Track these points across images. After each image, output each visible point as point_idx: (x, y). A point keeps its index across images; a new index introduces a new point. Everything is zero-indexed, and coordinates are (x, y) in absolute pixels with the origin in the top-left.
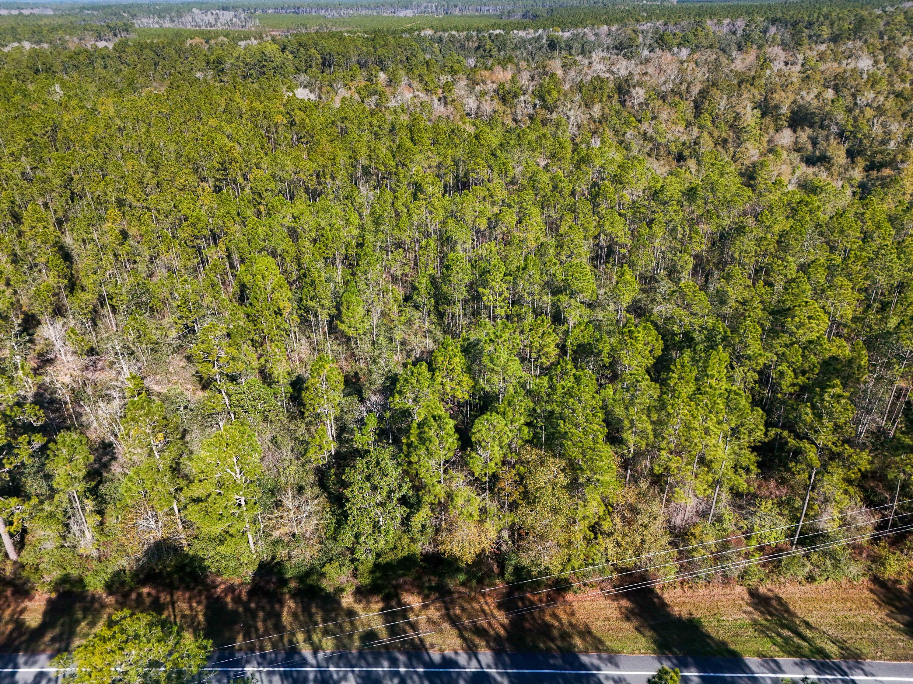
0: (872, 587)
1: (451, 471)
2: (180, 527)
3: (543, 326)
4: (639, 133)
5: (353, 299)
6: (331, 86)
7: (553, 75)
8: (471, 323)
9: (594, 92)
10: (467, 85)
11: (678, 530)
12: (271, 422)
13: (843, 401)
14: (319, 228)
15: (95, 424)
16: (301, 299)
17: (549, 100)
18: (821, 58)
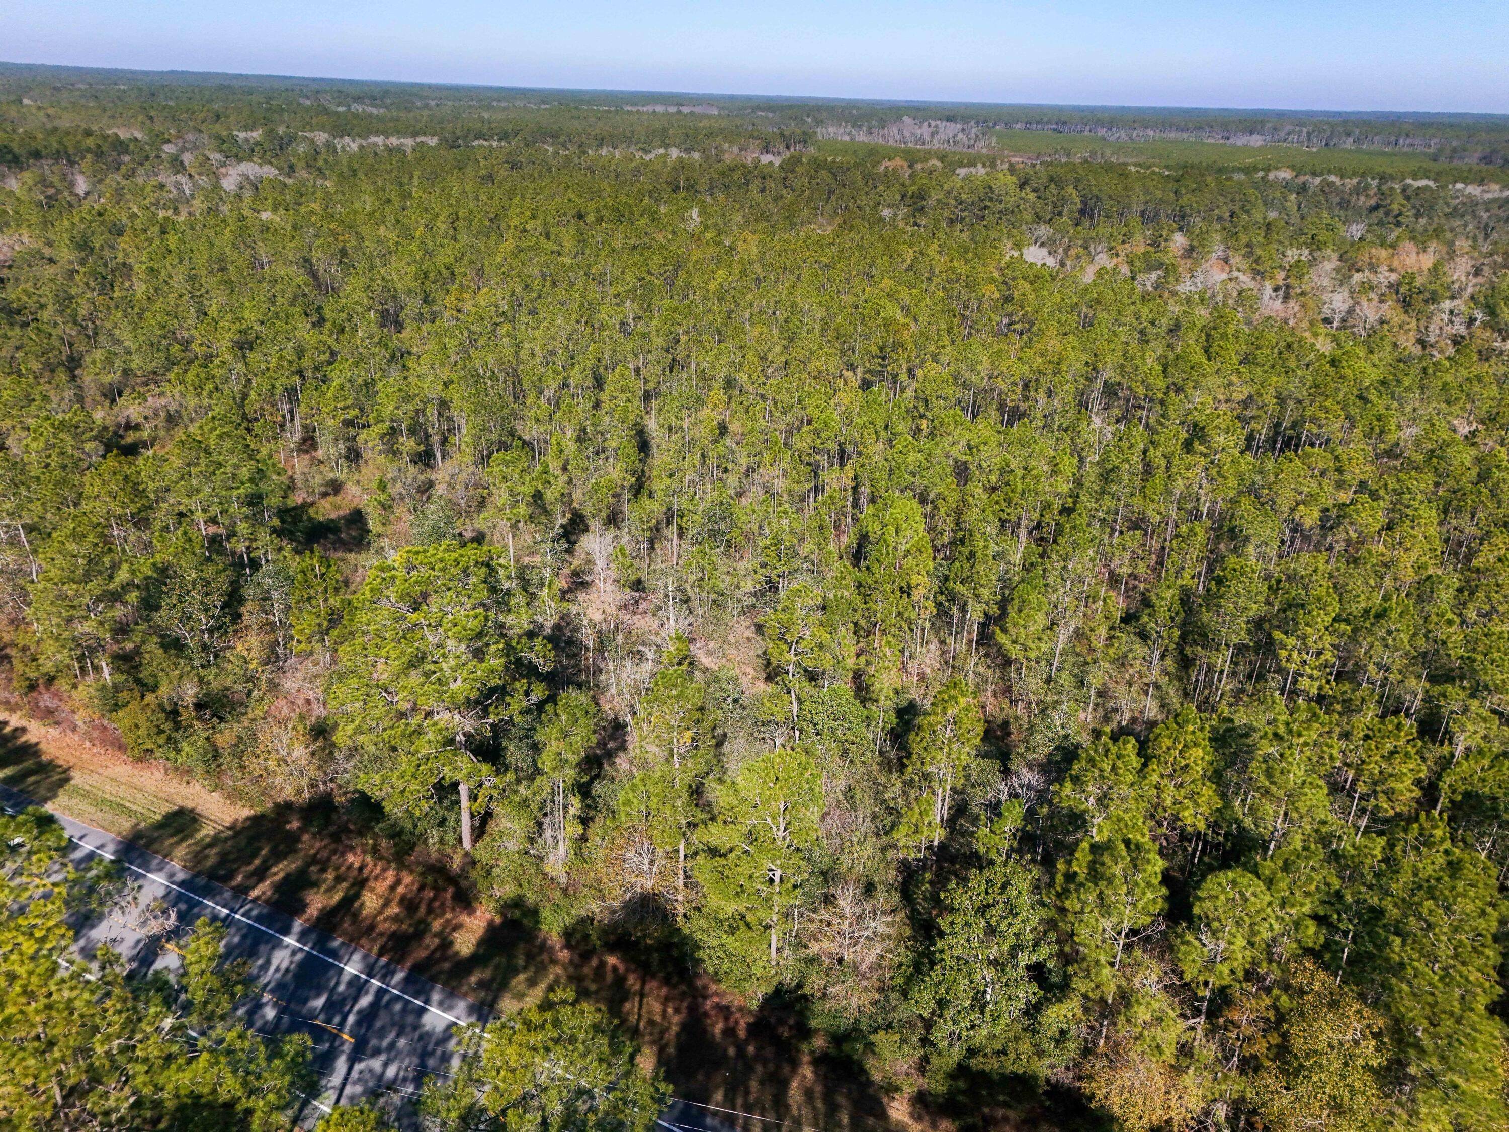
1: (1138, 953)
2: (680, 883)
3: (1398, 738)
5: (1033, 597)
6: (1086, 248)
8: (1242, 691)
10: (1337, 270)
12: (851, 762)
14: (1006, 471)
15: (613, 690)
16: (946, 578)
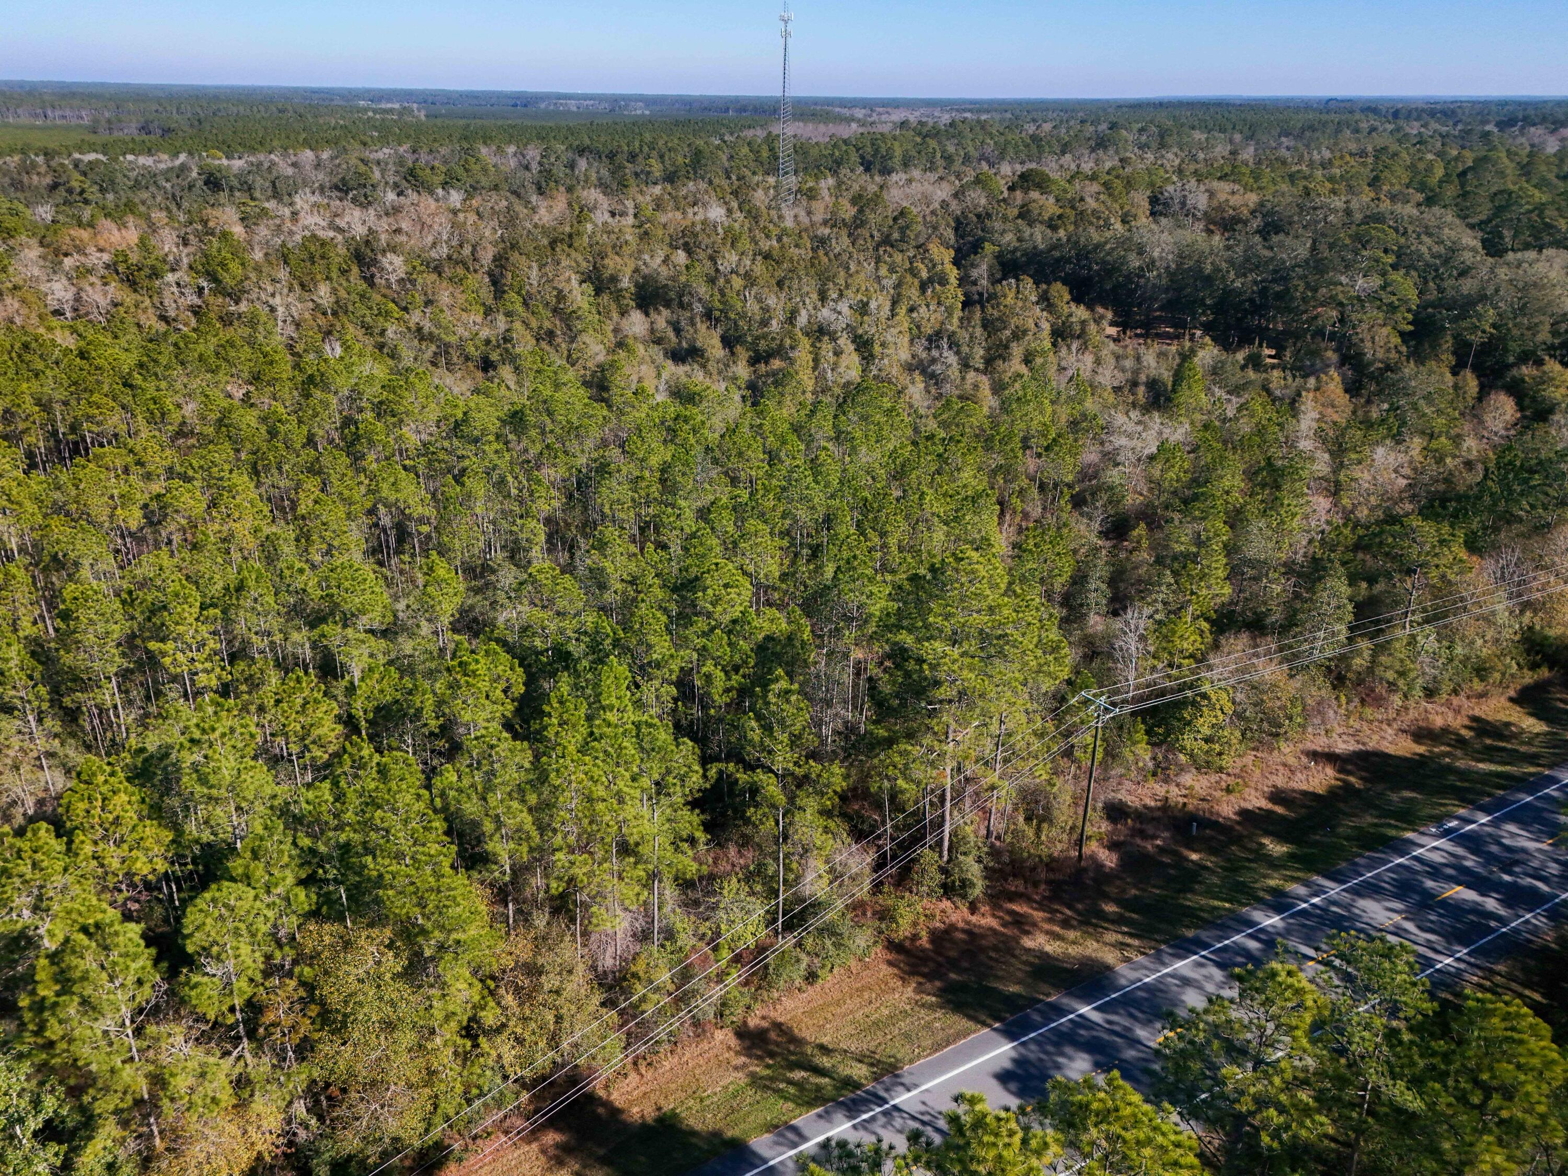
0: (889, 957)
1: (151, 1029)
3: (302, 690)
4: (409, 329)
7: (225, 236)
8: (146, 715)
9: (313, 263)
10: (43, 257)
11: (610, 976)
13: (793, 698)
17: (227, 280)
18: (658, 206)
